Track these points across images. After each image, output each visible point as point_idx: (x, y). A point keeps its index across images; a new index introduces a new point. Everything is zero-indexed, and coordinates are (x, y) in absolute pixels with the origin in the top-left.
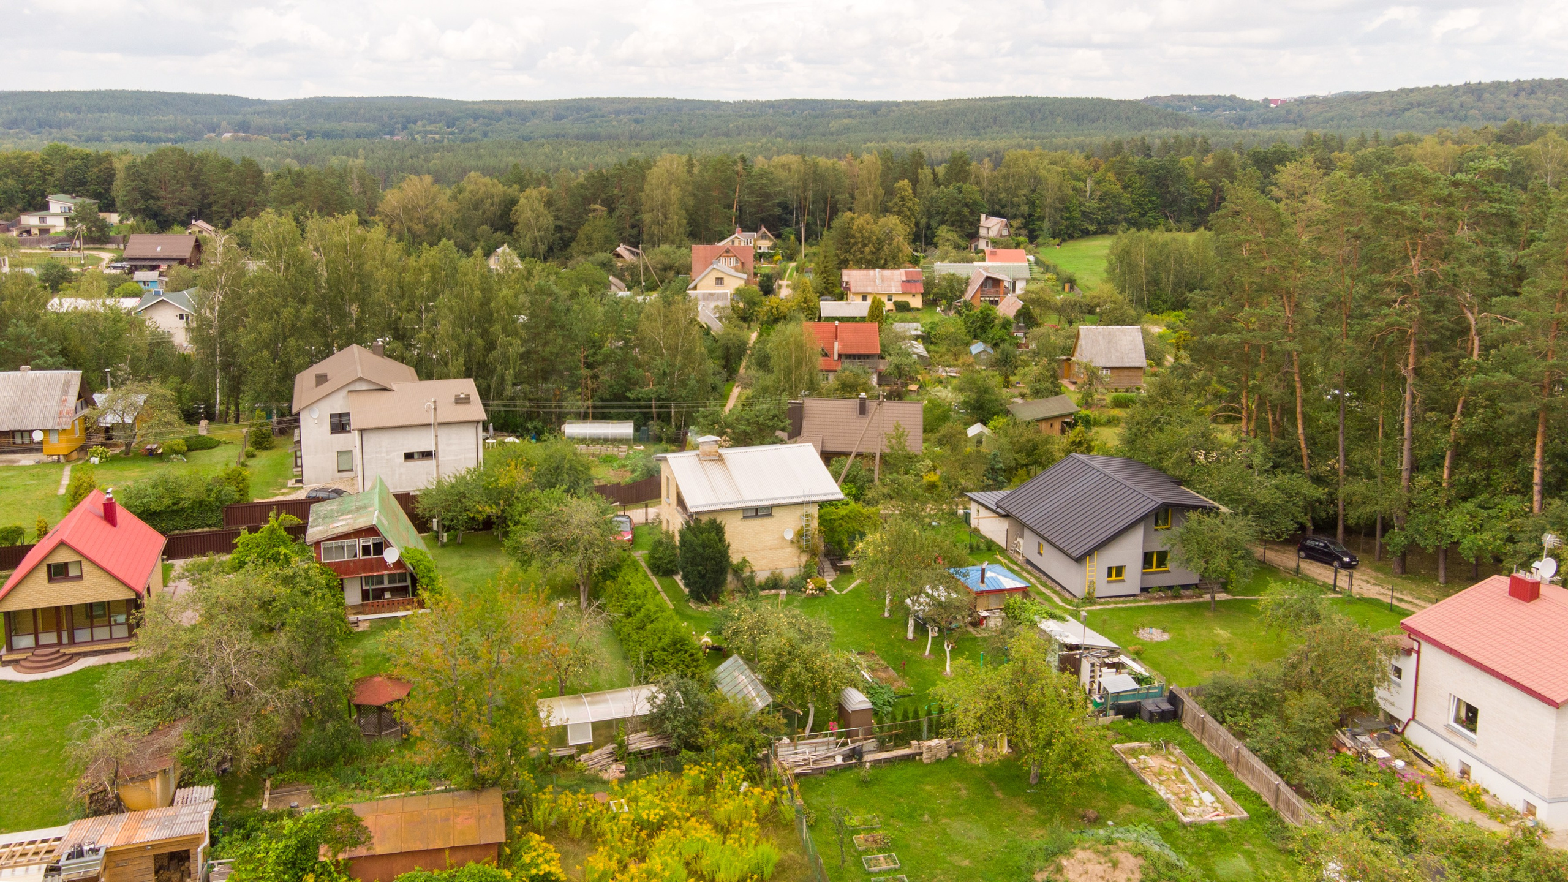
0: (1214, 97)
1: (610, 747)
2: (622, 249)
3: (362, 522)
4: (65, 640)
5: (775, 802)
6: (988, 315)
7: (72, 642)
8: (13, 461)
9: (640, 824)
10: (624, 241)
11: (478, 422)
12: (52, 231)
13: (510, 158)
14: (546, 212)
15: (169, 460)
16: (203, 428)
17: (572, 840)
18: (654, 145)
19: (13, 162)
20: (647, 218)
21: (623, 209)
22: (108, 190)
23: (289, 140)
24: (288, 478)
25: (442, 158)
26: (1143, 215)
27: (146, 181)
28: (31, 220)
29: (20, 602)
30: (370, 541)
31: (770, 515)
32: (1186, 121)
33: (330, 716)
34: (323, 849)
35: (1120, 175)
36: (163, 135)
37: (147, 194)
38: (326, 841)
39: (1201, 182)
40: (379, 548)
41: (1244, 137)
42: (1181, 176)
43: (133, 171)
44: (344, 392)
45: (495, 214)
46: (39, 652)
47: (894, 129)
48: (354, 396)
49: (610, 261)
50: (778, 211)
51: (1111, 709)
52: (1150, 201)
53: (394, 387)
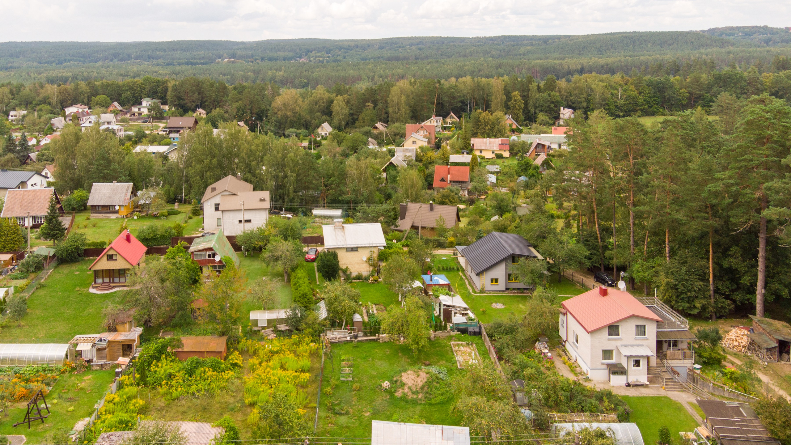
0: (753, 27)
1: (271, 329)
2: (378, 125)
3: (208, 246)
4: (111, 281)
5: (317, 349)
6: (528, 163)
7: (114, 282)
8: (108, 217)
9: (271, 352)
10: (380, 120)
11: (266, 209)
12: (143, 114)
13: (352, 71)
14: (345, 107)
15: (160, 219)
16: (176, 206)
17: (250, 355)
18: (424, 63)
19: (130, 84)
20: (390, 110)
21: (380, 105)
22: (165, 96)
23: (253, 62)
24: (200, 228)
25: (320, 71)
26: (650, 107)
27: (179, 92)
28: (135, 109)
29: (97, 267)
30: (211, 253)
31: (357, 251)
32: (729, 43)
33: (181, 309)
34: (169, 348)
35: (637, 87)
36: (198, 61)
37: (180, 98)
38: (170, 346)
39: (683, 90)
40: (214, 255)
41: (761, 52)
42: (672, 87)
43: (175, 88)
44: (220, 195)
45: (324, 107)
46: (104, 284)
47: (554, 52)
48: (223, 197)
49: (370, 131)
50: (459, 105)
51: (456, 329)
52: (654, 100)
53: (239, 194)
